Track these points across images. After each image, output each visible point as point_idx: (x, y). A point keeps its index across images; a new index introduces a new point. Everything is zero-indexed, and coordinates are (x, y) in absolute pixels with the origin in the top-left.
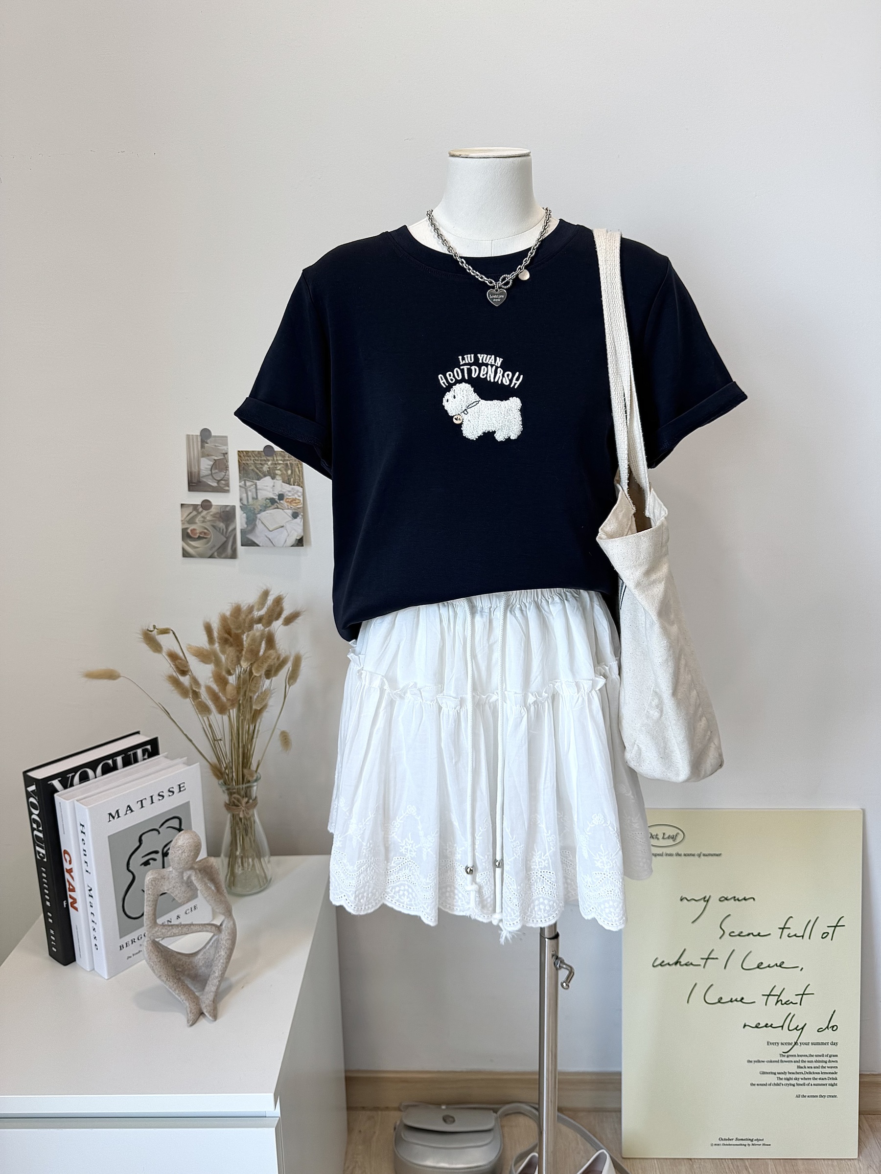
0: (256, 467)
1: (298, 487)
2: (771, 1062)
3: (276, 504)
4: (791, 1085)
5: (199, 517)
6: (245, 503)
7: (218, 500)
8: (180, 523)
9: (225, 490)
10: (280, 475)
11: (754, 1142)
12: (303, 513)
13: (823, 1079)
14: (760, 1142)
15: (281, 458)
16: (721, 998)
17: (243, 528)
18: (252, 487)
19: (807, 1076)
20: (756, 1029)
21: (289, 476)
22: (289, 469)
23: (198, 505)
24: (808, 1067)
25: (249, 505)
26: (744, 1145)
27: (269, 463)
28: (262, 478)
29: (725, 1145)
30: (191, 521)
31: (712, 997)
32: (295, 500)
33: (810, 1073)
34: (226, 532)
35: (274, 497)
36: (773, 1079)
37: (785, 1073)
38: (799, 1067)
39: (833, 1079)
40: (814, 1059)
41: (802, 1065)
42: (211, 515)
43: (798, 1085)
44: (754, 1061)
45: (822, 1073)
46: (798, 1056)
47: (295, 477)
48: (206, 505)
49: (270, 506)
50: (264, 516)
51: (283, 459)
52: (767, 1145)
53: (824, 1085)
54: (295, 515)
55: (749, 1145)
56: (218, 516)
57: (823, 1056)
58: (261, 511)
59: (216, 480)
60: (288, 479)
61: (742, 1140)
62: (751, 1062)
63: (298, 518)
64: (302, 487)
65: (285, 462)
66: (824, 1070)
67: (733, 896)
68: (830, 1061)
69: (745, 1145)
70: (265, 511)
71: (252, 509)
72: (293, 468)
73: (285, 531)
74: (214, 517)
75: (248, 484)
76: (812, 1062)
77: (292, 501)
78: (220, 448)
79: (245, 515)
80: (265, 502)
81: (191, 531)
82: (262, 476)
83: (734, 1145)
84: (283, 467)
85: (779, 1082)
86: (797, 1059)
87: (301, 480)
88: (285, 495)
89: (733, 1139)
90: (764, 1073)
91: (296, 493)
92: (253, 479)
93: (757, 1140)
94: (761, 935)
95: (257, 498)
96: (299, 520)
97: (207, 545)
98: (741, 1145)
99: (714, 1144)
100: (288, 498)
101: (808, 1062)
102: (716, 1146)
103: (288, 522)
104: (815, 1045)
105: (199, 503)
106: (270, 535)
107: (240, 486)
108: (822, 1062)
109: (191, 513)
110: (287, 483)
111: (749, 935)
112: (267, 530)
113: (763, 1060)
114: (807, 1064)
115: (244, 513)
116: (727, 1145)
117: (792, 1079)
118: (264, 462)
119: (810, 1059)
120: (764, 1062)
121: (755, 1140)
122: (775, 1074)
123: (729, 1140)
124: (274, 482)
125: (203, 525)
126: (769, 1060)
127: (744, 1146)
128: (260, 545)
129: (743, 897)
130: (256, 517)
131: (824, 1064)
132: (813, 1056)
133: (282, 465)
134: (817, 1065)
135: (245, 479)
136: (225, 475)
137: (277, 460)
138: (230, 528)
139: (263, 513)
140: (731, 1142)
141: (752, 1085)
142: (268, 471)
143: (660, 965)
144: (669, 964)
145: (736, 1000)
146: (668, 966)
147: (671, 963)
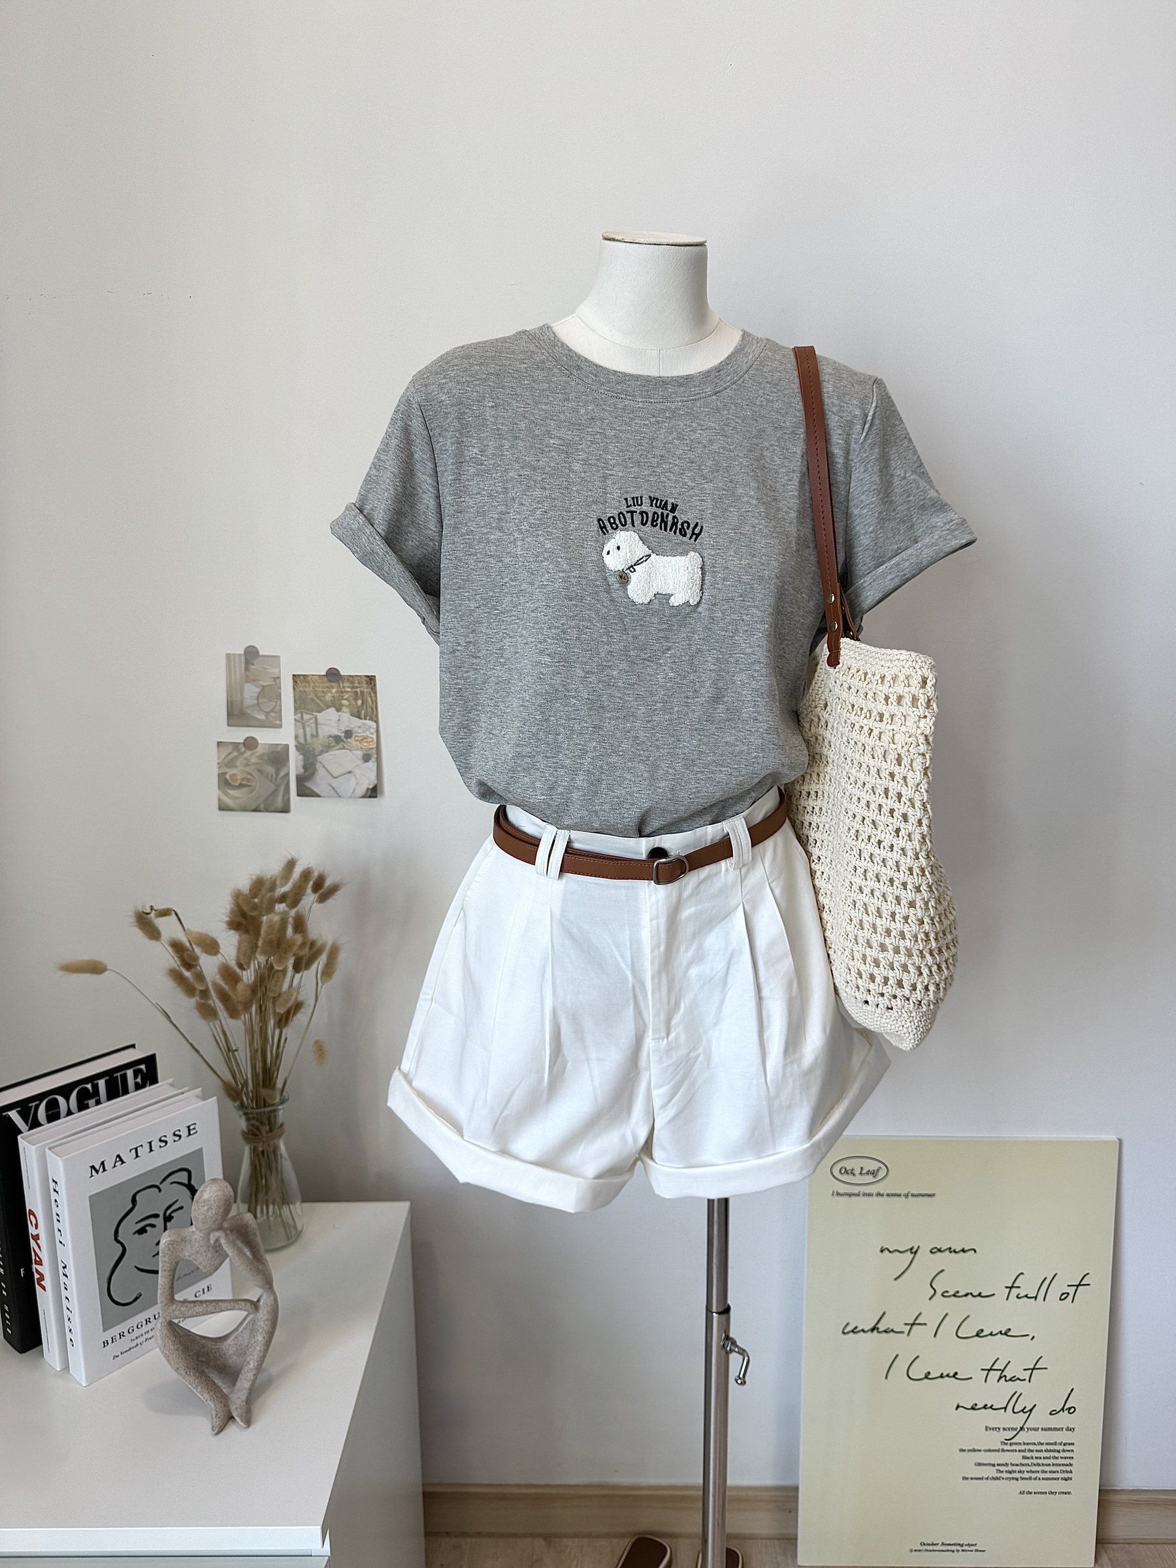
0: (316, 696)
1: (370, 722)
2: (990, 1451)
3: (342, 743)
4: (1013, 1478)
5: (241, 759)
6: (302, 741)
7: (266, 737)
8: (215, 766)
9: (276, 724)
10: (347, 706)
11: (964, 1548)
12: (377, 755)
13: (1054, 1472)
14: (973, 1548)
15: (348, 684)
16: (929, 1373)
17: (299, 773)
18: (311, 721)
19: (1034, 1468)
20: (972, 1411)
21: (360, 707)
22: (359, 699)
23: (240, 743)
24: (1036, 1458)
25: (307, 744)
26: (951, 1551)
27: (334, 691)
28: (324, 710)
29: (927, 1550)
30: (230, 764)
31: (917, 1373)
32: (366, 738)
33: (1038, 1465)
34: (276, 779)
35: (340, 734)
36: (991, 1472)
37: (1007, 1465)
38: (1024, 1457)
39: (1067, 1472)
40: (1044, 1447)
41: (1028, 1454)
42: (257, 757)
43: (1022, 1479)
44: (968, 1450)
45: (1053, 1465)
46: (1024, 1444)
47: (367, 709)
48: (250, 743)
49: (333, 746)
50: (325, 758)
51: (351, 686)
52: (981, 1551)
53: (1055, 1479)
54: (366, 758)
55: (958, 1551)
56: (265, 758)
57: (1055, 1444)
58: (322, 753)
59: (263, 711)
60: (358, 711)
61: (949, 1545)
62: (964, 1451)
63: (370, 761)
64: (375, 722)
65: (354, 690)
66: (1056, 1461)
67: (948, 1246)
68: (1064, 1451)
69: (953, 1551)
70: (327, 752)
71: (311, 749)
72: (365, 698)
73: (353, 778)
74: (260, 759)
75: (306, 717)
76: (1041, 1451)
77: (362, 740)
78: (268, 670)
79: (301, 757)
80: (327, 741)
81: (231, 776)
82: (324, 707)
83: (939, 1551)
84: (351, 696)
85: (999, 1475)
86: (1023, 1447)
87: (375, 713)
88: (354, 732)
89: (938, 1544)
90: (980, 1464)
91: (367, 730)
92: (312, 711)
93: (969, 1545)
94: (982, 1295)
95: (317, 736)
96: (372, 765)
97: (250, 796)
98: (948, 1551)
99: (914, 1549)
100: (357, 736)
101: (1037, 1451)
102: (917, 1553)
103: (357, 766)
104: (1046, 1430)
105: (242, 741)
106: (335, 783)
107: (295, 720)
108: (1054, 1451)
109: (230, 753)
110: (356, 717)
111: (966, 1295)
112: (330, 777)
113: (979, 1449)
114: (1035, 1454)
115: (300, 754)
116: (930, 1551)
117: (1015, 1472)
118: (327, 689)
119: (1039, 1448)
120: (980, 1451)
121: (966, 1545)
122: (994, 1465)
123: (933, 1544)
124: (339, 716)
125: (247, 769)
126: (987, 1448)
127: (951, 1553)
128: (322, 795)
129: (961, 1248)
130: (317, 760)
131: (1056, 1454)
132: (1042, 1444)
133: (350, 694)
134: (1048, 1454)
135: (302, 710)
136: (276, 705)
137: (344, 687)
138: (282, 774)
139: (325, 755)
140: (935, 1548)
141: (965, 1478)
142: (331, 701)
143: (853, 1331)
144: (863, 1331)
145: (948, 1376)
146: (862, 1333)
147: (866, 1330)
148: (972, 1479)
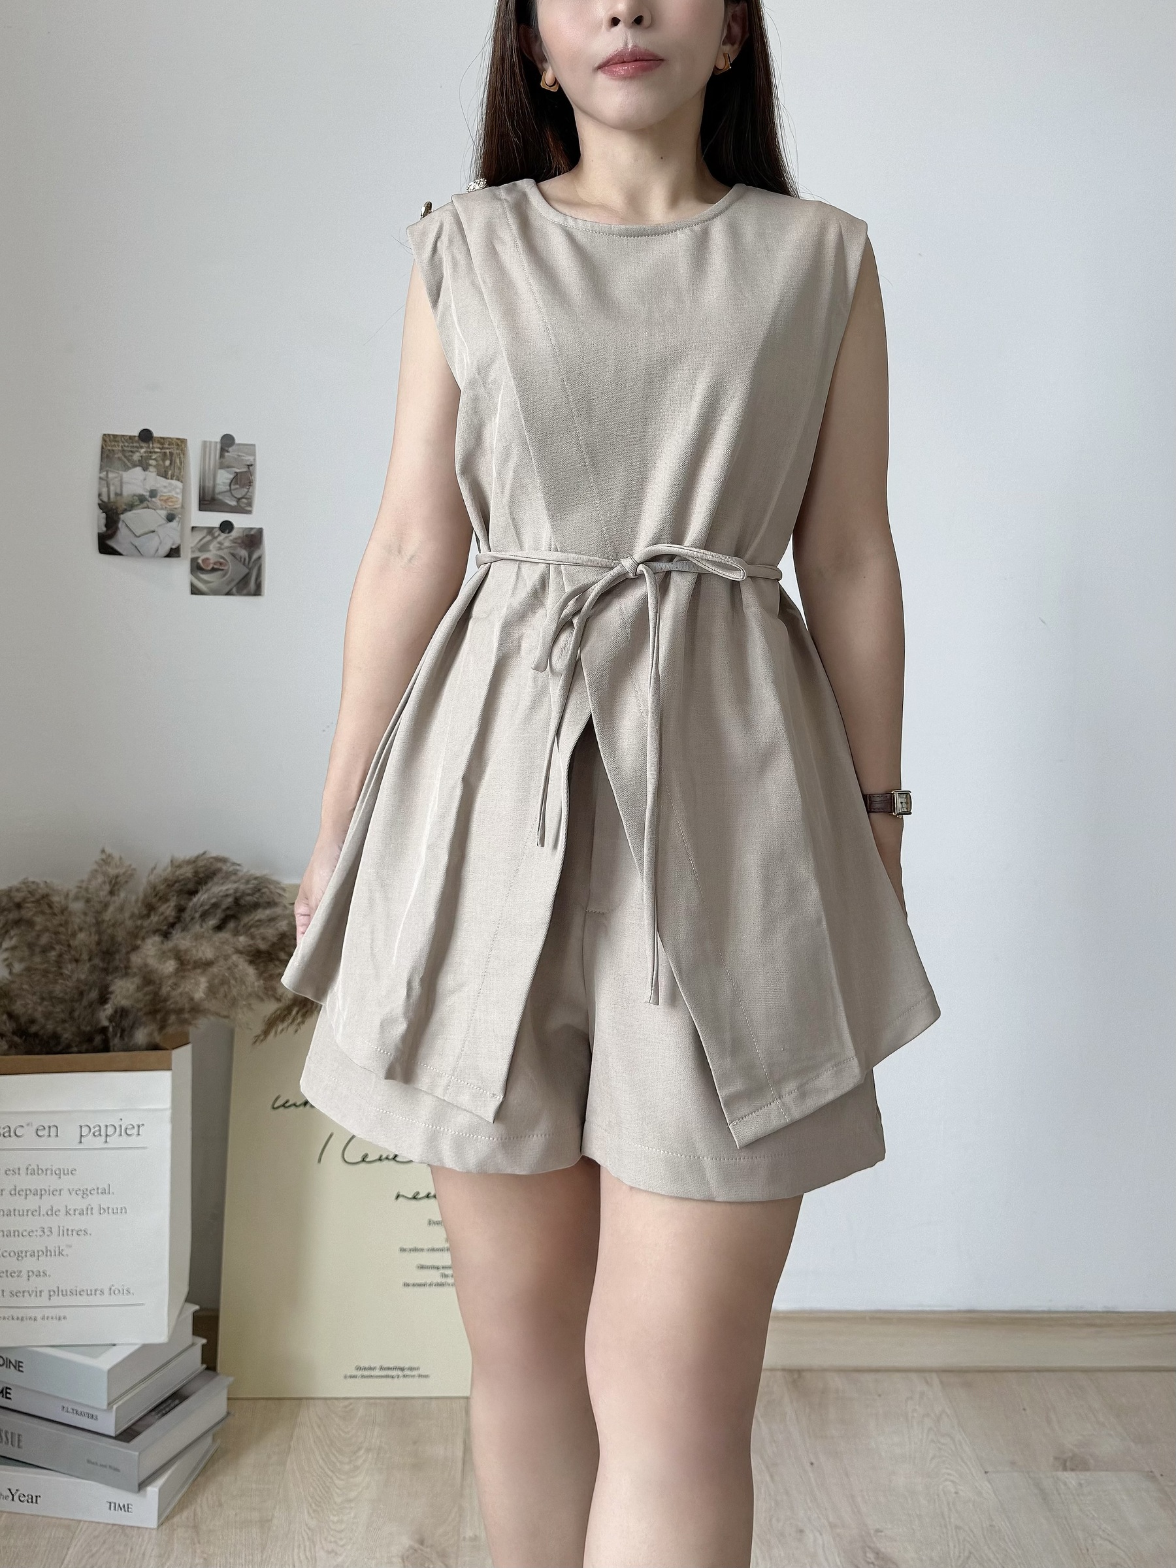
2: (433, 1250)
11: (406, 1372)
14: (415, 1373)
16: (366, 1156)
20: (414, 1202)
26: (391, 1376)
29: (364, 1377)
31: (353, 1155)
36: (434, 1276)
44: (410, 1250)
52: (424, 1376)
55: (398, 1377)
61: (389, 1369)
62: (405, 1250)
69: (393, 1377)
83: (376, 1377)
85: (444, 1280)
89: (375, 1368)
90: (422, 1267)
93: (411, 1369)
98: (387, 1376)
99: (349, 1375)
102: (352, 1379)
113: (422, 1248)
116: (368, 1377)
121: (408, 1368)
122: (439, 1271)
123: (370, 1368)
126: (430, 1247)
127: (391, 1379)
140: (372, 1373)
141: (406, 1285)
143: (283, 1105)
144: (295, 1105)
145: (387, 1158)
146: (293, 1108)
147: (298, 1104)
148: (414, 1285)
